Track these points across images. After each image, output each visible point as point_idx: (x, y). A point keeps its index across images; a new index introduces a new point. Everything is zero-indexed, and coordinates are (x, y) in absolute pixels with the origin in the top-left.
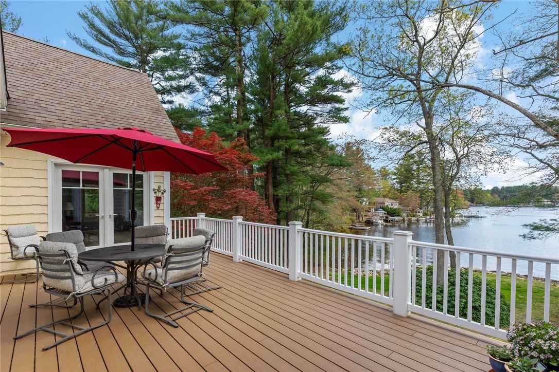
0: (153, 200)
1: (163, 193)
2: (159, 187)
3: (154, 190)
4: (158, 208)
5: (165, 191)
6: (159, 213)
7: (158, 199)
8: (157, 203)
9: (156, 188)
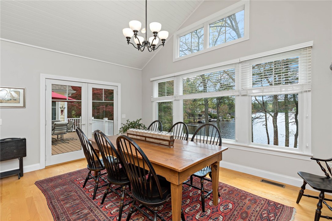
0: (60, 112)
1: (64, 109)
2: (63, 106)
3: (60, 107)
4: (62, 114)
5: (65, 108)
6: (62, 116)
7: (62, 111)
8: (61, 113)
9: (61, 107)
